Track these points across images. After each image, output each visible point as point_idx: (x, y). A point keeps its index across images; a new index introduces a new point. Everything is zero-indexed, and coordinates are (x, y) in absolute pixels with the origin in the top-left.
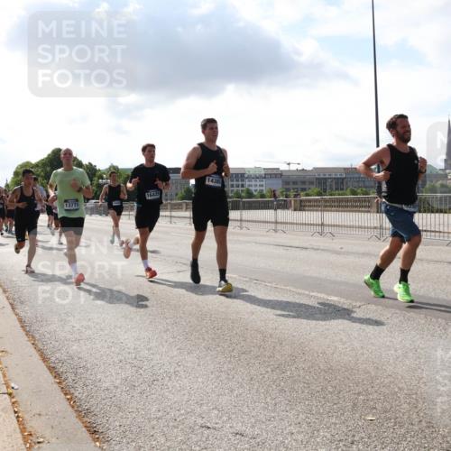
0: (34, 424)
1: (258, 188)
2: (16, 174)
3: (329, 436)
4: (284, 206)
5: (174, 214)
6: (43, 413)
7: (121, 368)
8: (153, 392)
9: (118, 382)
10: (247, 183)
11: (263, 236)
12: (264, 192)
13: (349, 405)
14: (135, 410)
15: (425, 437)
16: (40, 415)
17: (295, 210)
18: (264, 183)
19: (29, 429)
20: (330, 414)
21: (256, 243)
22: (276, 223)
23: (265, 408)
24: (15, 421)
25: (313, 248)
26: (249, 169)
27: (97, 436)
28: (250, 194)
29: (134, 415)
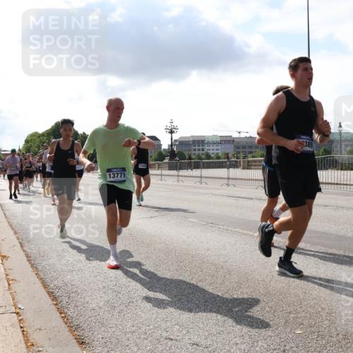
0: (35, 337)
1: (215, 152)
2: (27, 141)
3: (266, 346)
4: (235, 165)
6: (43, 328)
7: (104, 293)
8: (129, 311)
9: (102, 303)
10: (206, 147)
11: (218, 189)
12: (220, 155)
13: (283, 321)
14: (114, 326)
15: (341, 347)
16: (40, 329)
17: (244, 168)
18: (219, 148)
19: (31, 341)
21: (212, 194)
22: (229, 178)
23: (216, 324)
24: (21, 335)
25: (256, 199)
26: (208, 137)
27: (84, 346)
28: (208, 156)
29: (113, 329)
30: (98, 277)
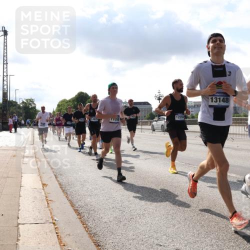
0: (66, 240)
2: (59, 106)
5: (144, 127)
6: (71, 234)
7: (113, 211)
8: (131, 225)
9: (112, 219)
11: (193, 140)
12: (194, 115)
14: (120, 234)
16: (69, 235)
19: (63, 242)
20: (230, 241)
23: (194, 236)
24: (57, 238)
27: (99, 248)
29: (120, 237)
30: (109, 200)
